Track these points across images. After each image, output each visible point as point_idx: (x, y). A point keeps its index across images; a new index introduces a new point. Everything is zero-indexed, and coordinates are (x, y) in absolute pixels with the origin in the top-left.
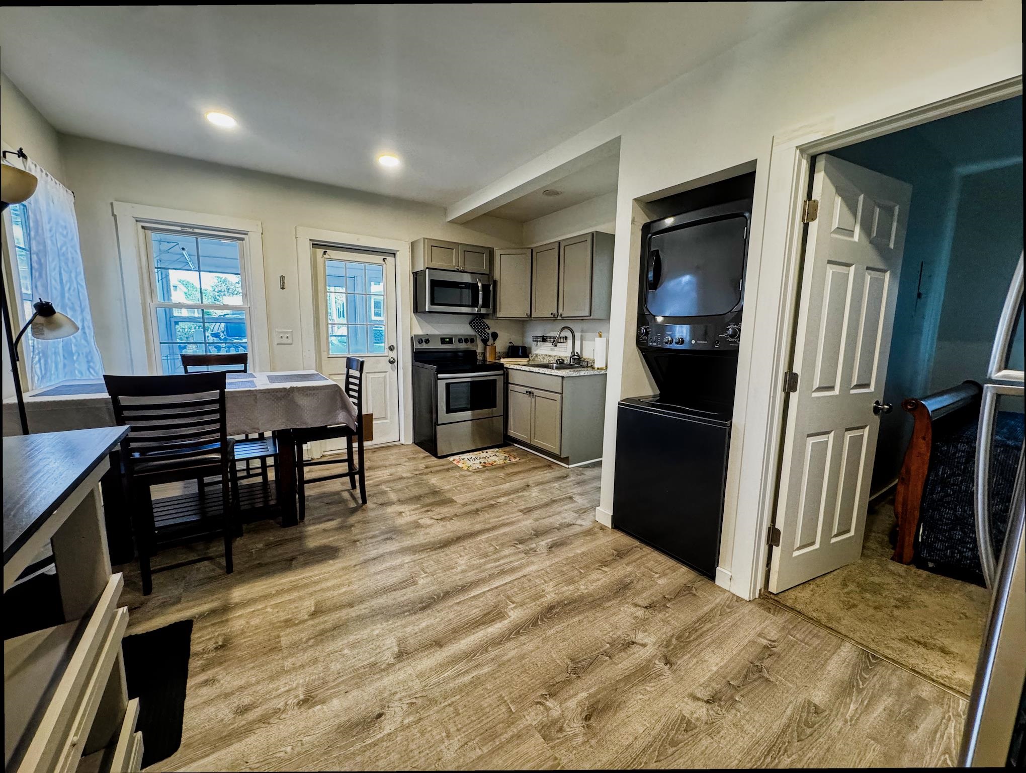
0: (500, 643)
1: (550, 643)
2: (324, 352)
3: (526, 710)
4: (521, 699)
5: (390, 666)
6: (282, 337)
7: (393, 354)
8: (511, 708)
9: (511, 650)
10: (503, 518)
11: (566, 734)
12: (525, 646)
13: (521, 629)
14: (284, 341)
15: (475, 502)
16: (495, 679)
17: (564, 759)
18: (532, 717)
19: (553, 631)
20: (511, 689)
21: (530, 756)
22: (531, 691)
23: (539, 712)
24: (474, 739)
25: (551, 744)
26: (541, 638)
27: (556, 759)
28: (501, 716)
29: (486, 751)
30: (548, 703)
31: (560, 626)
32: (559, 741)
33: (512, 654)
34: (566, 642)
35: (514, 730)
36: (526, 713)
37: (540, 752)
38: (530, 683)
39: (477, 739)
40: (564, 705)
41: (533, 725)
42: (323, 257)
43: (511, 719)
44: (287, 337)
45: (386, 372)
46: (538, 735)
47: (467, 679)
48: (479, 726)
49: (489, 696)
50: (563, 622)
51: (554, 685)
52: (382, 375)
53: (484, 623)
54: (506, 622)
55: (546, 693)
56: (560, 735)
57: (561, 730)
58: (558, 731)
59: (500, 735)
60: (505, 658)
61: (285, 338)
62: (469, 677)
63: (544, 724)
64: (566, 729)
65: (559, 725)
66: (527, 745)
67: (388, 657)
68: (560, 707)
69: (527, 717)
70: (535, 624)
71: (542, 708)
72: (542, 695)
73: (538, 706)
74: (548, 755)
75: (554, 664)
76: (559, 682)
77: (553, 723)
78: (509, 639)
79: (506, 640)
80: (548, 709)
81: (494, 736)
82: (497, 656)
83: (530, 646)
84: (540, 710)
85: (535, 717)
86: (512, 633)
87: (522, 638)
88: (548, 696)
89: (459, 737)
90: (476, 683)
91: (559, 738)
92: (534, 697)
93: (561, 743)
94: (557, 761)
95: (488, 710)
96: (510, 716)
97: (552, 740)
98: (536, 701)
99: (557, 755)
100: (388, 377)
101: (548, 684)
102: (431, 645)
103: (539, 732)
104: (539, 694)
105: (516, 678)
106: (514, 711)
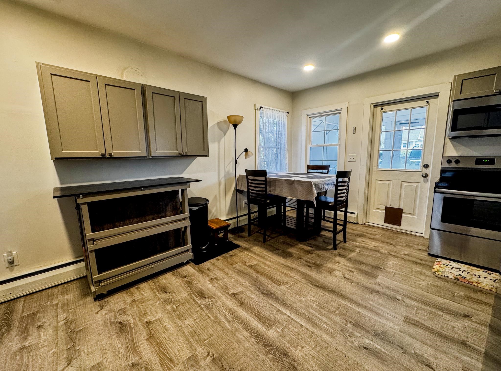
0: (247, 329)
1: (252, 356)
2: (375, 166)
3: (205, 348)
4: (212, 344)
5: (228, 293)
6: (351, 158)
7: (425, 171)
8: (206, 341)
9: (243, 335)
10: (384, 309)
11: (190, 369)
12: (247, 342)
13: (260, 338)
14: (352, 160)
15: (388, 288)
16: (223, 331)
17: (177, 369)
18: (201, 351)
19: (263, 357)
20: (217, 339)
21: (181, 352)
22: (216, 349)
23: (203, 354)
24: (192, 329)
25: (185, 362)
26: (255, 350)
27: (177, 365)
28: (202, 337)
29: (186, 334)
30: (208, 358)
31: (269, 362)
32: (187, 365)
33: (241, 336)
34: (254, 367)
35: (194, 343)
36: (203, 348)
37: (182, 357)
38: (221, 347)
39: (192, 330)
40: (207, 367)
41: (196, 352)
42: (381, 111)
43: (200, 342)
44: (354, 158)
45: (419, 183)
46: (191, 355)
47: (223, 319)
48: (198, 329)
49: (213, 330)
50: (273, 364)
51: (220, 361)
52: (415, 185)
53: (260, 319)
54: (264, 329)
55: (215, 357)
56: (190, 366)
57: (192, 366)
58: (192, 365)
59: (193, 338)
60: (237, 333)
61: (352, 159)
62: (223, 320)
63: (196, 357)
64: (192, 369)
65: (195, 365)
66: (186, 350)
67: (231, 291)
68: (206, 365)
69: (201, 349)
70: (266, 345)
71: (206, 355)
72: (213, 355)
73: (207, 353)
74: (180, 361)
75: (235, 360)
76: (222, 364)
77: (197, 362)
78: (250, 333)
79: (249, 331)
80: (205, 358)
81: (192, 336)
82: (237, 330)
83: (247, 345)
84: (204, 355)
85: (200, 352)
86: (255, 333)
87: (253, 340)
88: (213, 358)
89: (194, 323)
90: (220, 323)
91: (188, 365)
92: (213, 351)
93: (185, 367)
94: (176, 365)
95: (206, 331)
96: (202, 341)
97: (188, 361)
98: (210, 352)
99: (179, 365)
100: (420, 186)
101: (220, 357)
102: (241, 302)
103: (192, 355)
104: (214, 353)
105: (224, 340)
106: (204, 342)
